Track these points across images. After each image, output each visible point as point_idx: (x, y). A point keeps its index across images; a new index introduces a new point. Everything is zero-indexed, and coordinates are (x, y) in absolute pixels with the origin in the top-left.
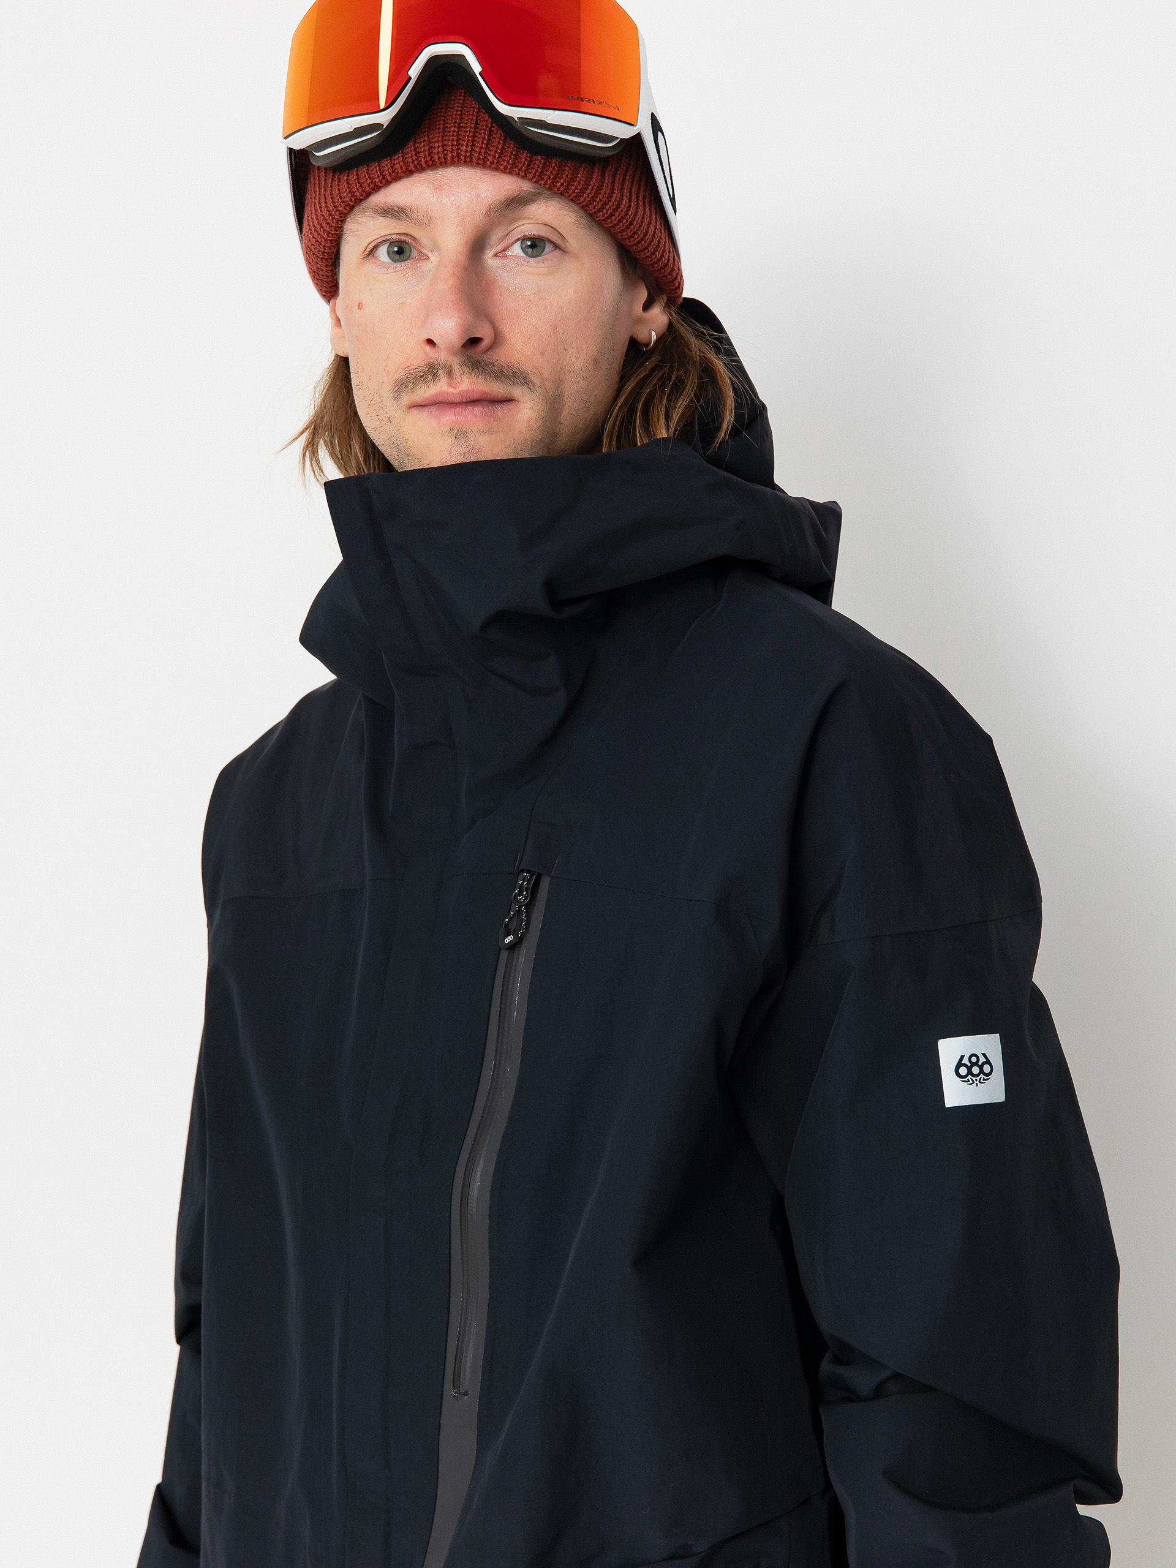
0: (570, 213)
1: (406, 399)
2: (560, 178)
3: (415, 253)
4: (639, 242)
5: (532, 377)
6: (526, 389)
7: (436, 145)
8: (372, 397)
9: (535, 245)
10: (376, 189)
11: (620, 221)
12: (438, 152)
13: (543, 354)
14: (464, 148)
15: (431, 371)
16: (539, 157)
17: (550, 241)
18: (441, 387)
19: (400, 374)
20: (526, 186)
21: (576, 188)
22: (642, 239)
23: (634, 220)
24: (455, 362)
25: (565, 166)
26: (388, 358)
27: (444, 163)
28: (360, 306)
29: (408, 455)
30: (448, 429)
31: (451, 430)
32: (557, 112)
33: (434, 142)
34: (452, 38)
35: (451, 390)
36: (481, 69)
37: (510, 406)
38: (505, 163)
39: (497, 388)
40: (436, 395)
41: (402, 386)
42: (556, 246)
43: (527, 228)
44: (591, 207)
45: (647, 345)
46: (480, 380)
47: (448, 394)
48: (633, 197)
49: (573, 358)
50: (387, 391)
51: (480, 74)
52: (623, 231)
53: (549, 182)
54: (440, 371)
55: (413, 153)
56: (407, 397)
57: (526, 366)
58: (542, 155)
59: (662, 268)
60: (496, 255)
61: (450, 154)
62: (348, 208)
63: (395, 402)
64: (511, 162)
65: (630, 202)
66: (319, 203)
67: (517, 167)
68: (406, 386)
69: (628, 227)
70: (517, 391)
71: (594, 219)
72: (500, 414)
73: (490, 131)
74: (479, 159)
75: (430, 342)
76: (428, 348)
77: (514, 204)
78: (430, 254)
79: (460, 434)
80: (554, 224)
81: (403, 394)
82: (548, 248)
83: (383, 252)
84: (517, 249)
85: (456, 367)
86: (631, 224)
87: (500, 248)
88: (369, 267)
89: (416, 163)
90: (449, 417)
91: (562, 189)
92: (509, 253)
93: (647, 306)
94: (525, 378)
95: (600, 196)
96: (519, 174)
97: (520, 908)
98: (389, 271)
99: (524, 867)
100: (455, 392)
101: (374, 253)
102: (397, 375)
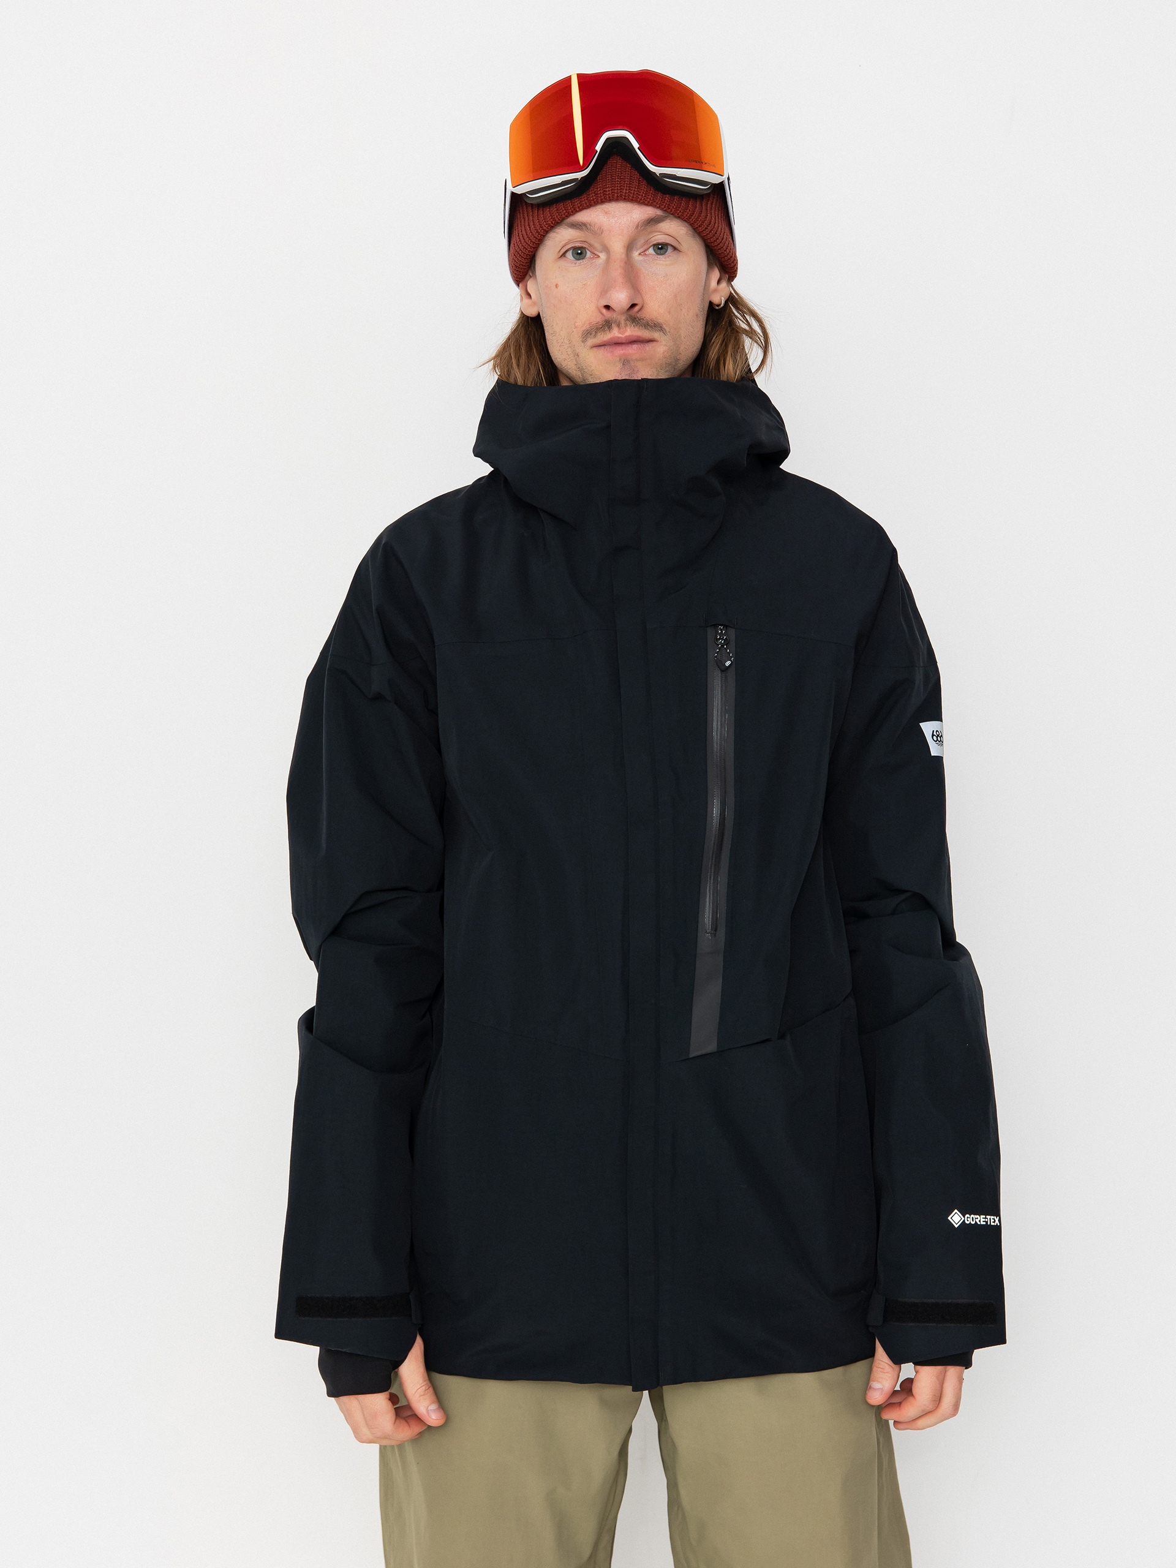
0: (683, 228)
1: (591, 341)
2: (679, 208)
3: (589, 254)
4: (719, 244)
5: (664, 326)
6: (662, 333)
7: (608, 189)
8: (562, 340)
9: (661, 248)
10: (567, 217)
11: (710, 232)
12: (609, 194)
13: (669, 313)
14: (624, 191)
15: (607, 325)
16: (667, 196)
17: (672, 246)
18: (615, 333)
19: (586, 327)
20: (659, 212)
21: (688, 213)
22: (721, 242)
23: (717, 231)
24: (622, 319)
25: (682, 201)
26: (577, 317)
27: (610, 200)
28: (557, 286)
29: (591, 375)
30: (618, 359)
31: (620, 359)
32: (683, 170)
33: (606, 188)
34: (620, 127)
35: (620, 335)
36: (639, 146)
37: (654, 344)
38: (648, 200)
39: (645, 334)
40: (611, 338)
41: (587, 334)
42: (675, 249)
43: (660, 238)
44: (696, 224)
45: (718, 306)
46: (636, 329)
47: (619, 338)
48: (717, 217)
49: (686, 314)
50: (576, 337)
51: (638, 148)
52: (711, 238)
53: (673, 210)
54: (613, 325)
55: (593, 195)
56: (591, 340)
57: (661, 320)
58: (669, 194)
59: (729, 259)
60: (640, 254)
61: (616, 195)
62: (549, 227)
63: (583, 344)
64: (652, 199)
65: (715, 220)
66: (529, 225)
67: (655, 201)
68: (591, 334)
69: (714, 235)
70: (656, 335)
71: (696, 232)
72: (647, 348)
73: (639, 181)
74: (633, 197)
75: (607, 307)
76: (604, 311)
77: (652, 221)
78: (600, 255)
79: (625, 362)
80: (673, 234)
81: (588, 339)
82: (670, 249)
83: (570, 255)
84: (651, 251)
85: (623, 322)
86: (716, 233)
87: (642, 250)
88: (562, 262)
89: (595, 200)
90: (620, 351)
91: (680, 214)
92: (647, 253)
93: (719, 282)
94: (661, 327)
95: (701, 218)
96: (656, 206)
97: (723, 646)
98: (573, 265)
99: (719, 623)
100: (623, 336)
101: (564, 255)
102: (584, 328)
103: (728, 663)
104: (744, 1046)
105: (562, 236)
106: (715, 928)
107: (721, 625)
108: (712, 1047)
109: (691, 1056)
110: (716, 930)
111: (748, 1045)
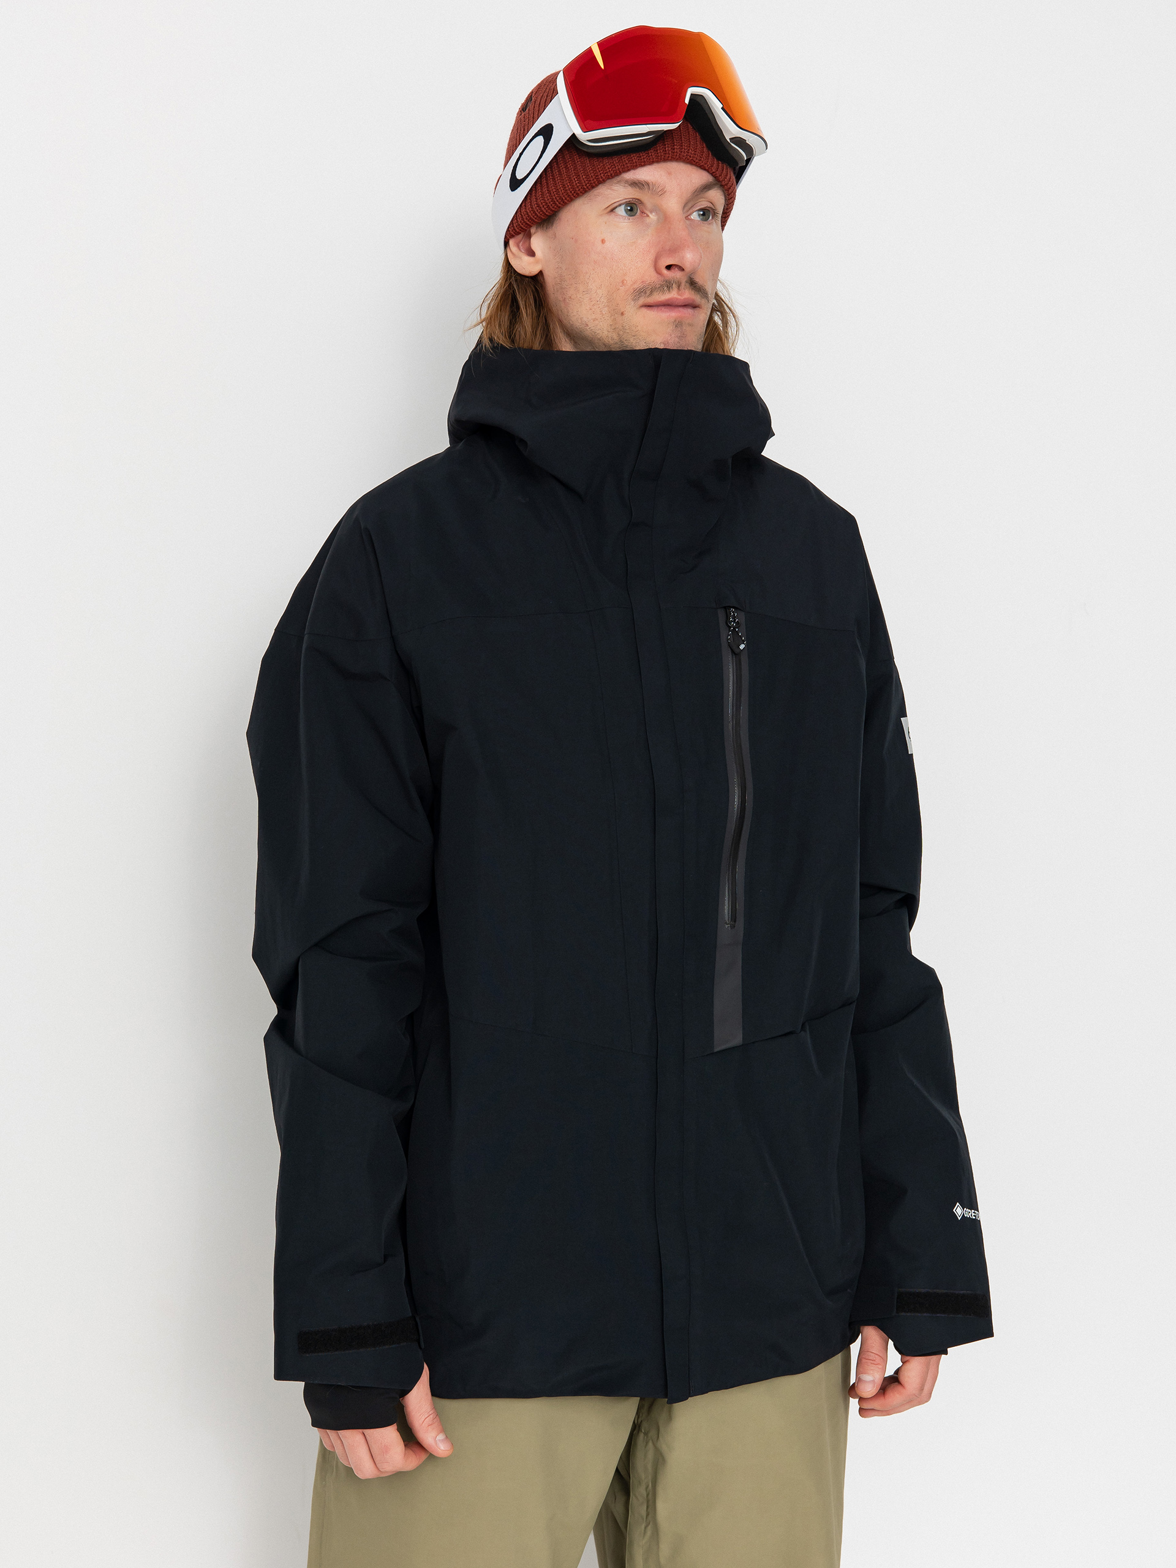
1: (642, 301)
3: (641, 212)
6: (705, 301)
8: (598, 299)
9: (704, 215)
12: (677, 152)
17: (712, 213)
19: (639, 285)
20: (710, 179)
24: (684, 280)
26: (627, 275)
27: (677, 159)
28: (603, 241)
29: (634, 336)
30: (671, 321)
31: (674, 322)
35: (679, 297)
36: (722, 106)
37: (698, 310)
39: (696, 299)
40: (668, 300)
41: (640, 292)
43: (703, 203)
46: (690, 293)
47: (677, 299)
50: (623, 296)
51: (722, 108)
54: (672, 286)
55: (662, 150)
60: (686, 218)
61: (682, 154)
63: (632, 303)
68: (644, 293)
70: (700, 300)
72: (696, 314)
75: (669, 267)
77: (703, 189)
78: (650, 215)
79: (680, 325)
83: (621, 211)
84: (695, 215)
85: (683, 284)
87: (688, 214)
88: (613, 216)
90: (674, 314)
92: (691, 217)
94: (706, 294)
97: (734, 628)
98: (626, 221)
99: (731, 605)
100: (682, 298)
101: (612, 210)
102: (636, 286)
103: (742, 647)
104: (769, 1039)
105: (615, 192)
106: (734, 918)
107: (733, 607)
108: (737, 1040)
109: (716, 1050)
110: (735, 921)
111: (773, 1038)
